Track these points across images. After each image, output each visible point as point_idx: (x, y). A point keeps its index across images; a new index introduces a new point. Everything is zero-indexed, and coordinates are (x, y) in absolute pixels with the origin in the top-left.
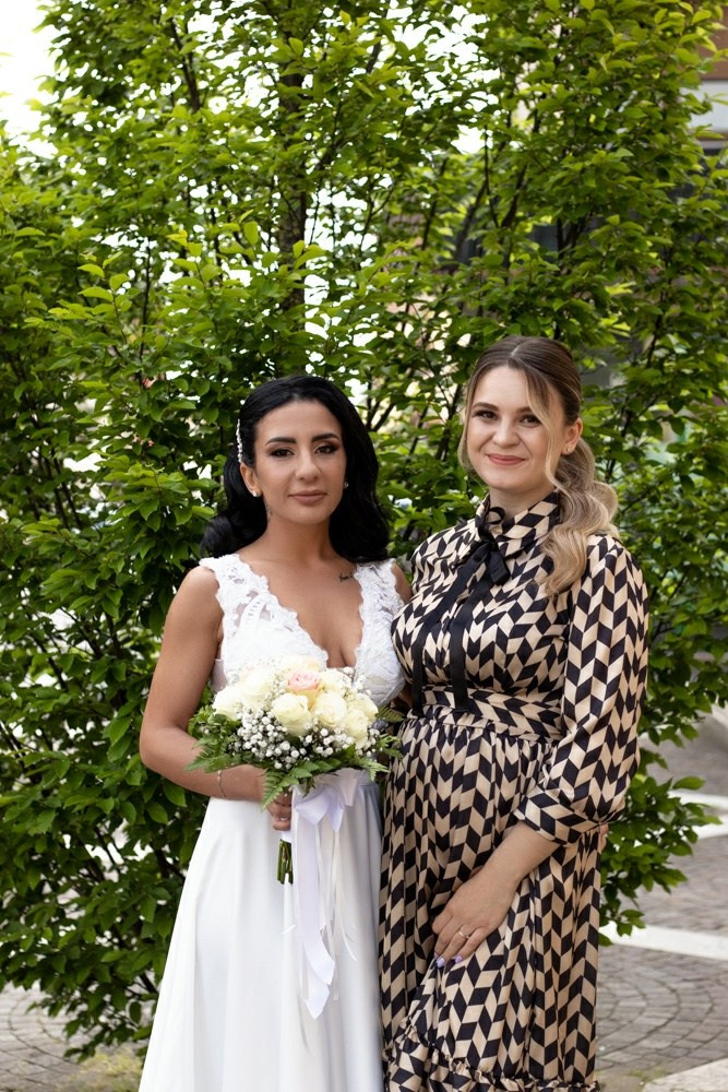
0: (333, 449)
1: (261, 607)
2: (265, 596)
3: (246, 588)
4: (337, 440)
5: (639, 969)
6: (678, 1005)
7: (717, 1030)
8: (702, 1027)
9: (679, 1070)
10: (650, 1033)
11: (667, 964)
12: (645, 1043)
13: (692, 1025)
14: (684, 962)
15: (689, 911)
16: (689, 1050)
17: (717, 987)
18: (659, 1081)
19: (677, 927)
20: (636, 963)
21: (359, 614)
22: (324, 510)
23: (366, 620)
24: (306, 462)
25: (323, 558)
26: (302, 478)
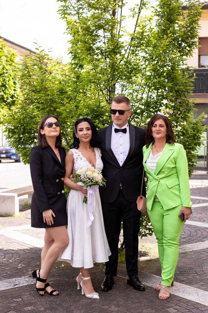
0: (89, 130)
1: (80, 158)
2: (81, 156)
3: (77, 155)
4: (90, 128)
5: (186, 228)
6: (190, 234)
7: (196, 238)
8: (193, 238)
9: (186, 244)
10: (183, 238)
11: (191, 227)
12: (182, 240)
13: (191, 237)
14: (195, 227)
15: (199, 218)
16: (189, 241)
17: (199, 231)
18: (181, 246)
19: (196, 221)
20: (186, 227)
21: (95, 158)
22: (88, 140)
23: (97, 159)
24: (85, 132)
25: (89, 148)
26: (84, 135)
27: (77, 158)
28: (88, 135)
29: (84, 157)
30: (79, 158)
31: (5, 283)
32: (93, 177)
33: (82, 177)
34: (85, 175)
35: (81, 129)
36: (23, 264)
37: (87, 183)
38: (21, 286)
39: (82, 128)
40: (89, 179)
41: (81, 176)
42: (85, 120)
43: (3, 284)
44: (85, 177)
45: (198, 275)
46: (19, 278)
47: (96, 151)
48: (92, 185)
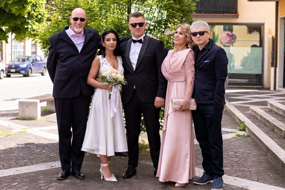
0: (115, 40)
2: (106, 61)
3: (103, 60)
4: (116, 39)
21: (118, 64)
22: (114, 48)
23: (119, 65)
24: (112, 42)
25: (113, 55)
26: (111, 44)
27: (103, 63)
28: (114, 45)
29: (108, 62)
30: (105, 63)
31: (43, 166)
32: (117, 78)
33: (108, 78)
34: (111, 76)
35: (108, 39)
36: (54, 153)
37: (112, 83)
38: (56, 167)
39: (110, 39)
40: (114, 80)
41: (106, 78)
42: (112, 31)
43: (42, 166)
44: (110, 78)
45: (199, 160)
46: (54, 162)
47: (118, 59)
48: (117, 84)
